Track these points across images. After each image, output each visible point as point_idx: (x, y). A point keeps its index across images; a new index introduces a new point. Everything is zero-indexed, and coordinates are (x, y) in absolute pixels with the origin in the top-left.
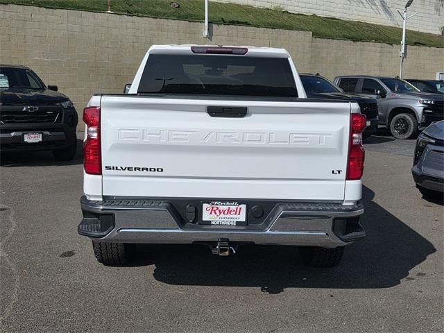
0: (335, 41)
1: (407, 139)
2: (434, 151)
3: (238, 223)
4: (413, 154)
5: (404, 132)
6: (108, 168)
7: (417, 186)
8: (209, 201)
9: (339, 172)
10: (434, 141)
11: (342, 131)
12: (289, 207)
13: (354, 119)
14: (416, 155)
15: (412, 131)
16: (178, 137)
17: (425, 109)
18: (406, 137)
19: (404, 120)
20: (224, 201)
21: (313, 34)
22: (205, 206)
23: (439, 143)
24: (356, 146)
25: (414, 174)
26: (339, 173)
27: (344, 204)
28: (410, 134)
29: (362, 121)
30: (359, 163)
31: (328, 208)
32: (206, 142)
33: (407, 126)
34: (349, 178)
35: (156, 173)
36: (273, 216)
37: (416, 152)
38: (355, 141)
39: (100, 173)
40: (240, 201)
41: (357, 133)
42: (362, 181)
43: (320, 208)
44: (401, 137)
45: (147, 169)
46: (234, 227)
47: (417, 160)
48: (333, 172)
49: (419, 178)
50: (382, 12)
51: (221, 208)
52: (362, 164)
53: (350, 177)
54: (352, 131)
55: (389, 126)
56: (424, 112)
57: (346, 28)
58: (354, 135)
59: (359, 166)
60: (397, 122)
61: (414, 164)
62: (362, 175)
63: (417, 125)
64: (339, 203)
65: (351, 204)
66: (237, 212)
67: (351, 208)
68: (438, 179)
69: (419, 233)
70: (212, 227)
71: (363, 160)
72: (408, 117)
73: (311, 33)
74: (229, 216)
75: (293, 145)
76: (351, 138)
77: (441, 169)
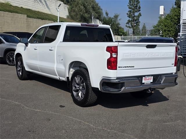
0: (35, 19)
3: (151, 83)
6: (119, 67)
8: (144, 76)
9: (173, 64)
16: (140, 55)
20: (148, 76)
21: (27, 16)
22: (143, 78)
32: (146, 57)
35: (132, 68)
36: (161, 79)
39: (116, 69)
40: (152, 75)
45: (130, 67)
46: (150, 84)
50: (46, 8)
51: (147, 78)
57: (37, 14)
66: (151, 79)
70: (145, 85)
73: (26, 15)
74: (149, 81)
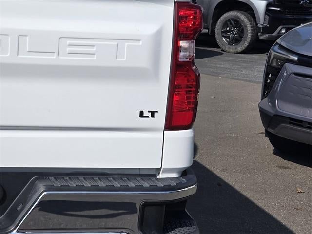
1: (243, 52)
2: (297, 74)
4: (261, 80)
5: (236, 41)
7: (268, 134)
9: (153, 114)
10: (296, 58)
11: (159, 34)
12: (58, 184)
13: (182, 13)
14: (266, 81)
15: (248, 40)
17: (268, 5)
18: (239, 49)
19: (237, 23)
23: (304, 61)
24: (185, 64)
25: (263, 113)
26: (153, 116)
27: (161, 176)
28: (246, 44)
29: (195, 18)
30: (188, 98)
31: (131, 184)
33: (242, 31)
34: (170, 125)
36: (24, 201)
37: (266, 75)
38: (183, 55)
41: (185, 39)
42: (194, 132)
43: (117, 184)
44: (232, 49)
47: (268, 89)
48: (141, 114)
49: (270, 120)
52: (196, 97)
53: (174, 124)
54: (178, 35)
55: (213, 31)
56: (268, 11)
58: (183, 44)
59: (189, 103)
60: (225, 24)
61: (264, 96)
62: (194, 120)
63: (256, 30)
64: (151, 174)
65: (174, 175)
67: (174, 184)
68: (301, 121)
69: (275, 216)
71: (197, 91)
72: (243, 17)
75: (65, 59)
76: (176, 49)
77: (306, 104)
